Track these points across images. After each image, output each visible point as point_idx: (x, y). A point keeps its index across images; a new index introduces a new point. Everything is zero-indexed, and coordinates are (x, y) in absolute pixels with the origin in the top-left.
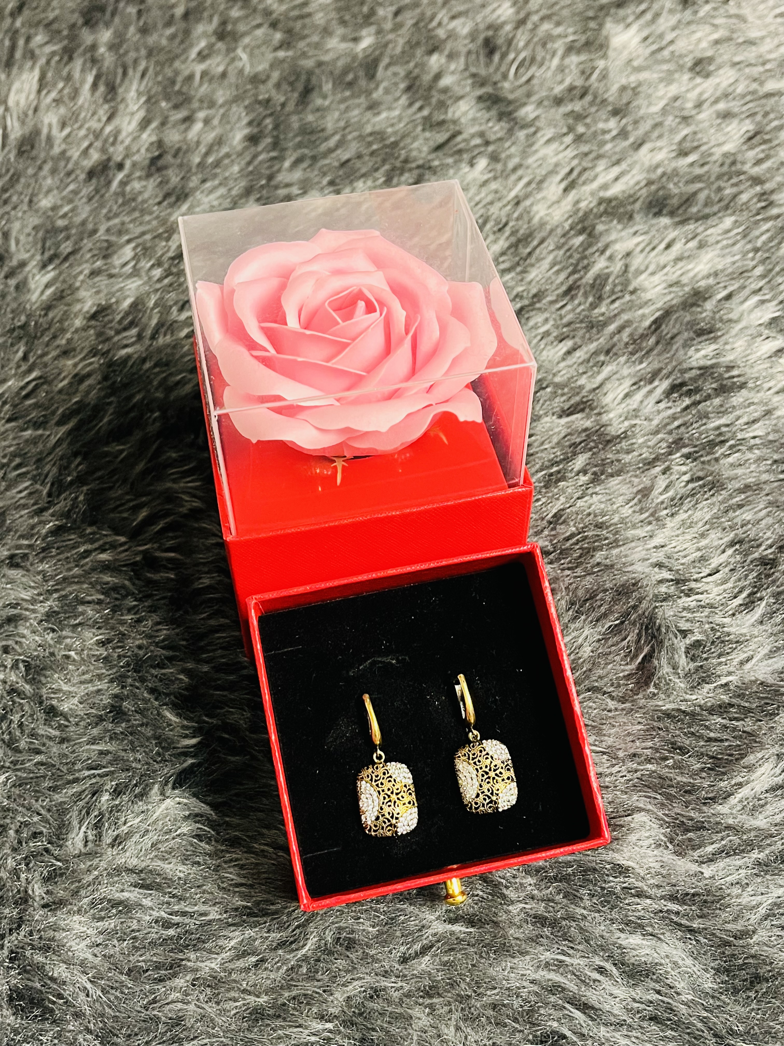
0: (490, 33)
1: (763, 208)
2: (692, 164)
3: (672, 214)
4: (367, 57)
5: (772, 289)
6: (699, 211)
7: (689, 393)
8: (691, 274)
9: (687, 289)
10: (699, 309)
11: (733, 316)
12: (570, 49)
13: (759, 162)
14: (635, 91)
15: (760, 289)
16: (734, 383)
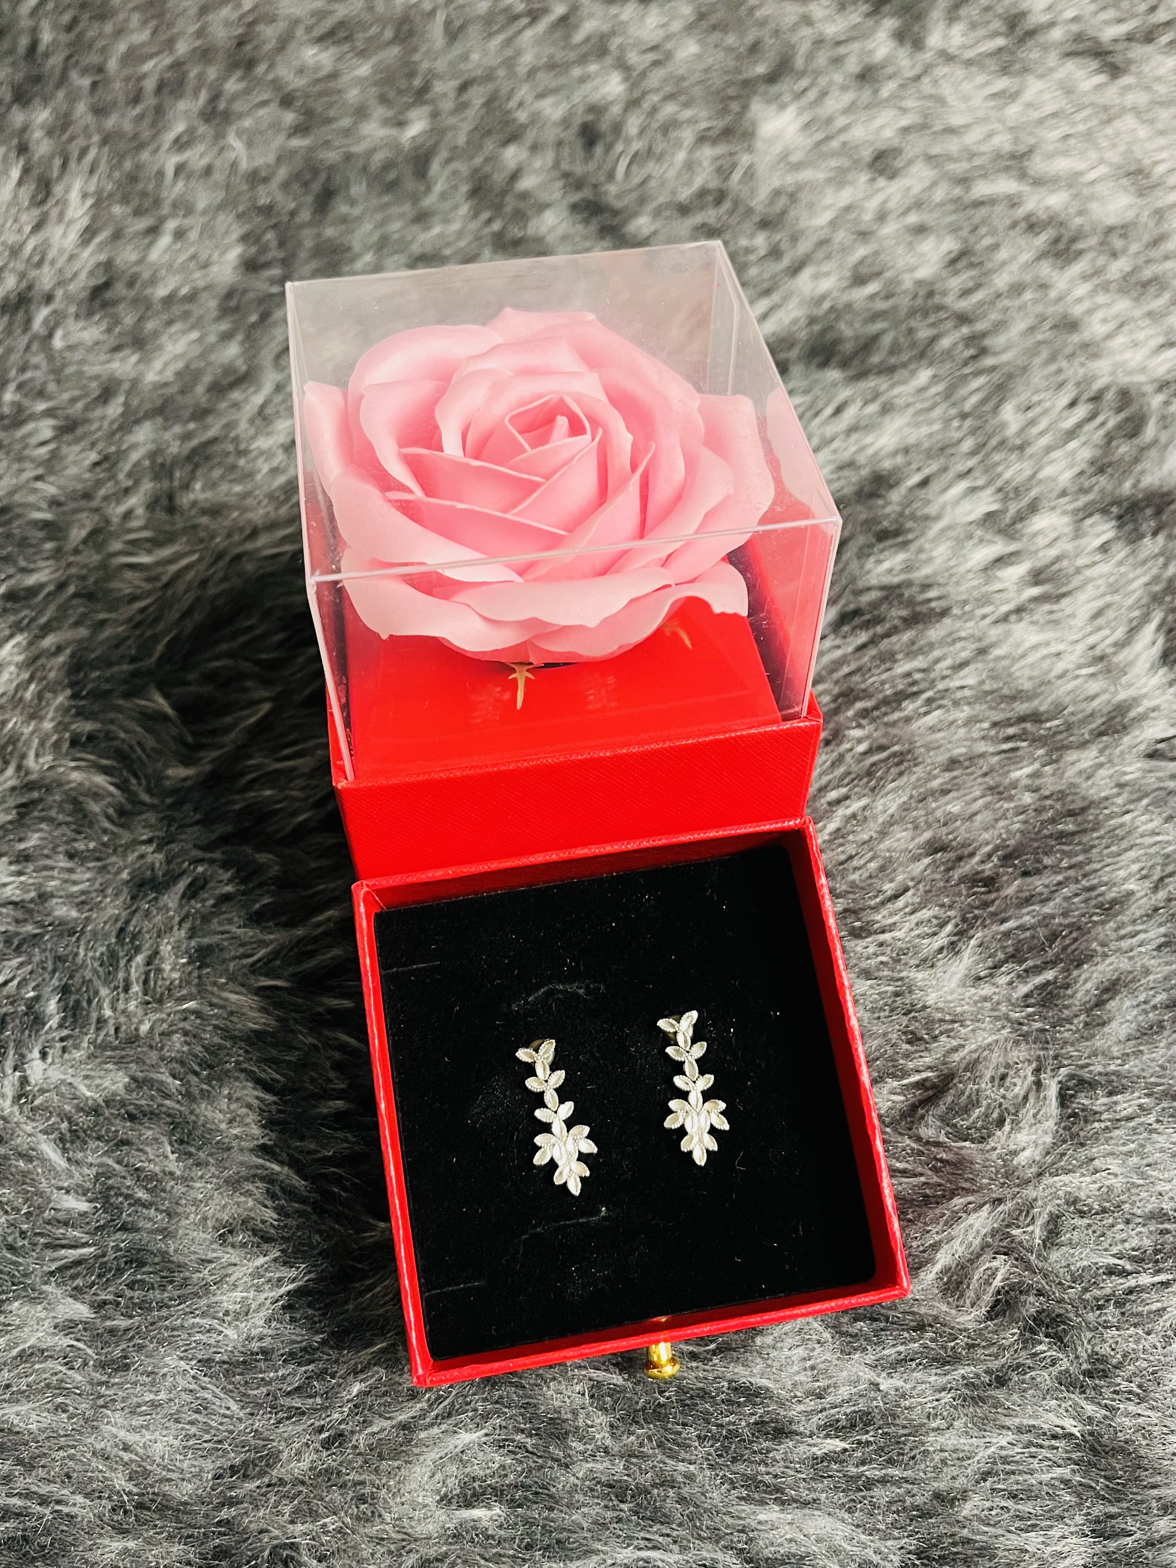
0: (590, 117)
1: (974, 358)
2: (872, 297)
3: (844, 365)
4: (415, 149)
5: (986, 471)
6: (882, 362)
7: (867, 625)
8: (870, 451)
9: (864, 472)
10: (880, 502)
11: (932, 510)
12: (702, 139)
13: (965, 293)
14: (793, 197)
15: (969, 471)
16: (933, 609)
